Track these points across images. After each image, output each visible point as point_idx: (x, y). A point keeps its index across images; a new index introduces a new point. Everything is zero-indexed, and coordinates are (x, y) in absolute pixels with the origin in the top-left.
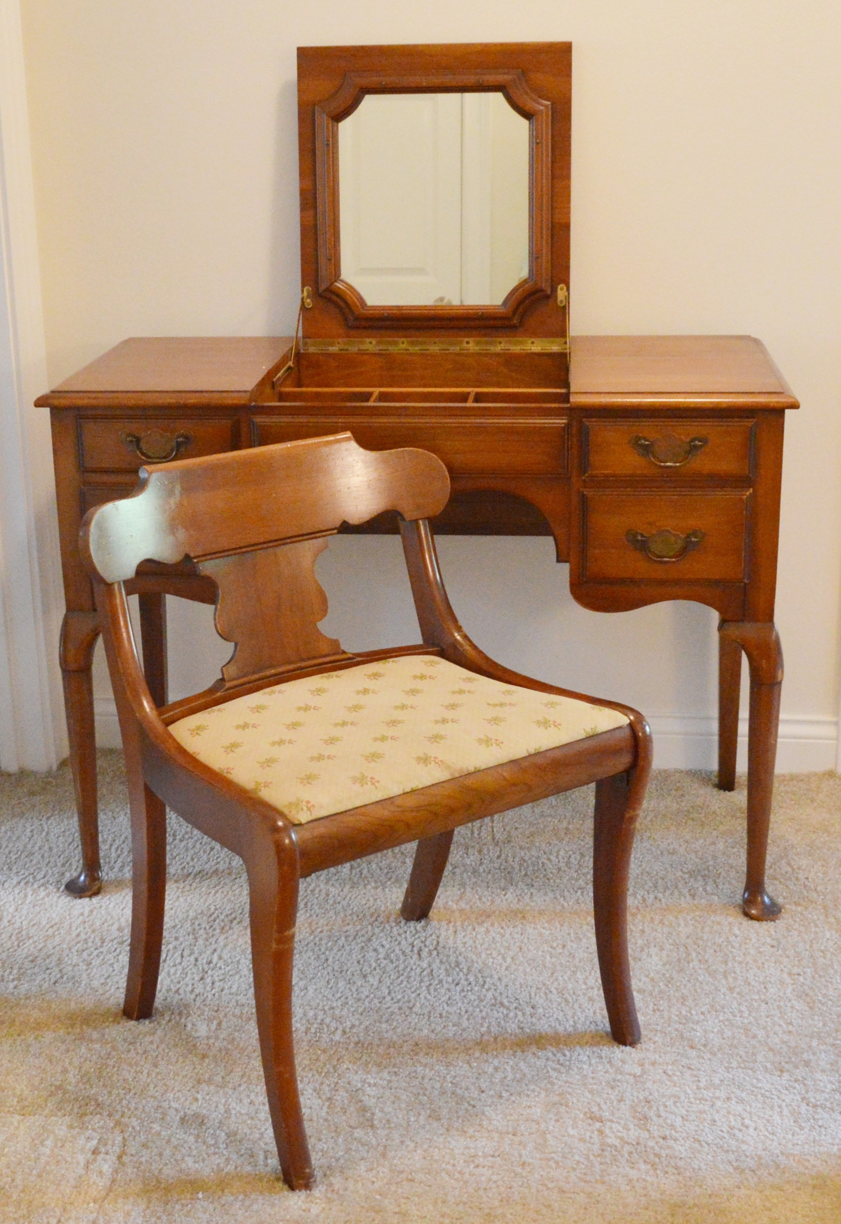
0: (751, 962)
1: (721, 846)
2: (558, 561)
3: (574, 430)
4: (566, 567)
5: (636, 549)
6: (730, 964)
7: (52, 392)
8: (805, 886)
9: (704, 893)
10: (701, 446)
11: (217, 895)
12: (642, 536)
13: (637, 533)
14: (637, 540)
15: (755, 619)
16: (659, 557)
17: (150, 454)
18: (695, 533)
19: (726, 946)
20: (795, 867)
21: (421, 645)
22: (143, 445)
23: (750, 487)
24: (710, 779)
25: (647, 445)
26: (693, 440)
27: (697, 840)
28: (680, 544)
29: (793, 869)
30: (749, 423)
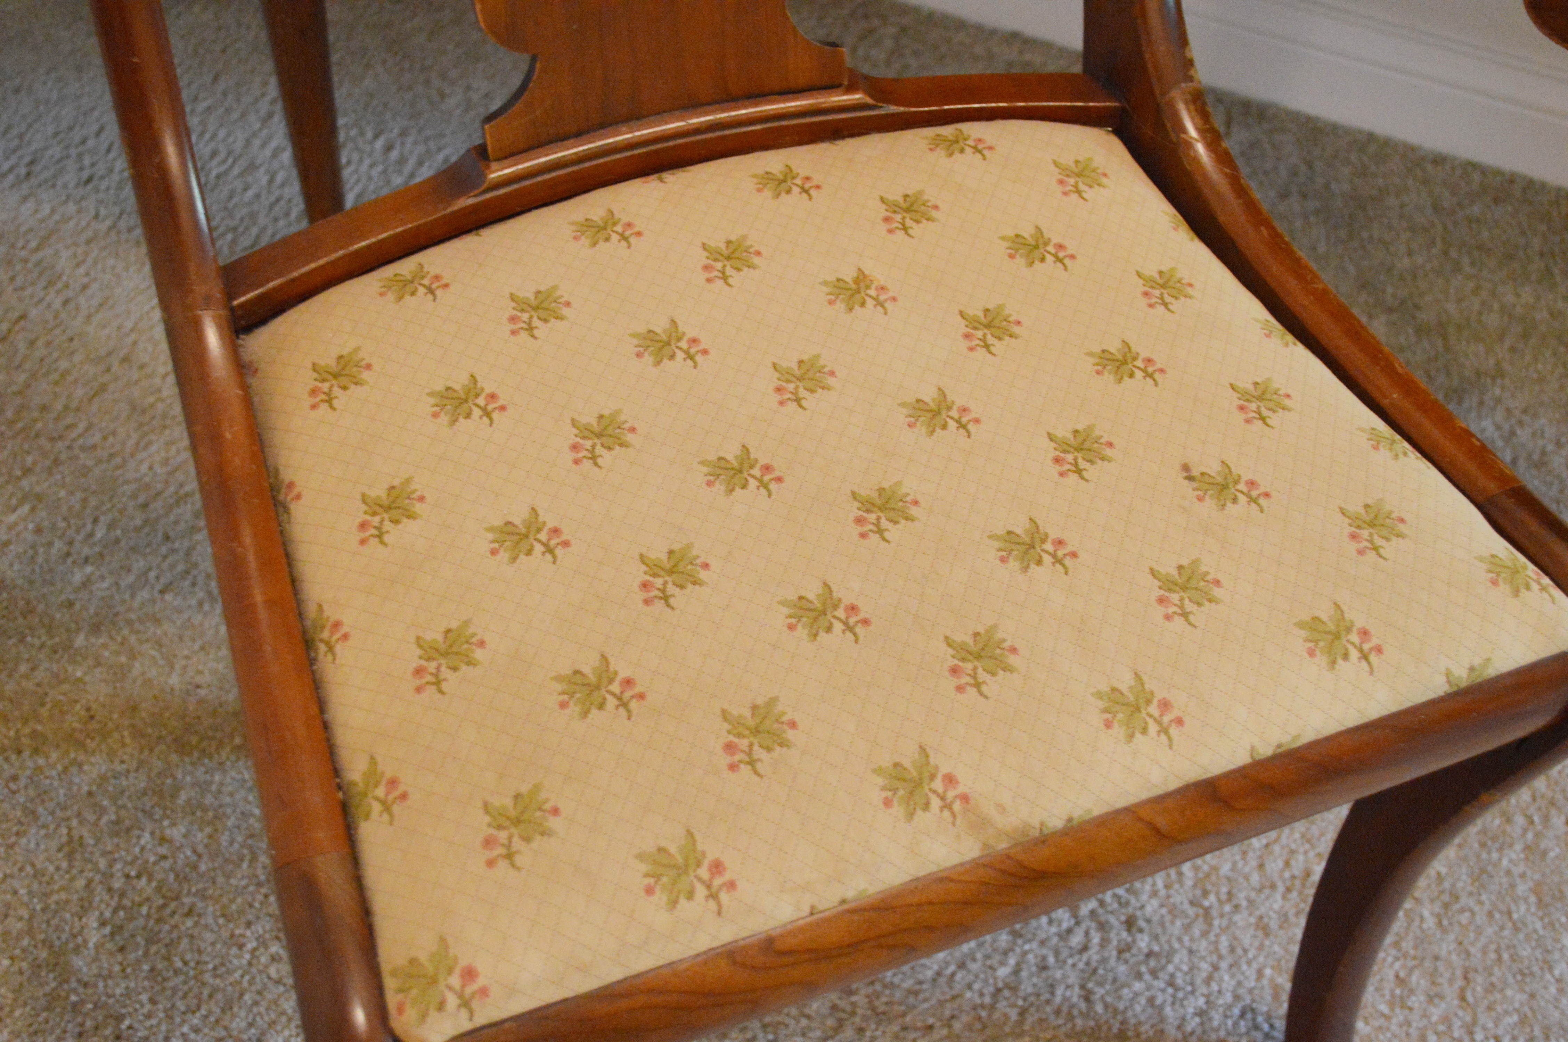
21: (1073, 78)
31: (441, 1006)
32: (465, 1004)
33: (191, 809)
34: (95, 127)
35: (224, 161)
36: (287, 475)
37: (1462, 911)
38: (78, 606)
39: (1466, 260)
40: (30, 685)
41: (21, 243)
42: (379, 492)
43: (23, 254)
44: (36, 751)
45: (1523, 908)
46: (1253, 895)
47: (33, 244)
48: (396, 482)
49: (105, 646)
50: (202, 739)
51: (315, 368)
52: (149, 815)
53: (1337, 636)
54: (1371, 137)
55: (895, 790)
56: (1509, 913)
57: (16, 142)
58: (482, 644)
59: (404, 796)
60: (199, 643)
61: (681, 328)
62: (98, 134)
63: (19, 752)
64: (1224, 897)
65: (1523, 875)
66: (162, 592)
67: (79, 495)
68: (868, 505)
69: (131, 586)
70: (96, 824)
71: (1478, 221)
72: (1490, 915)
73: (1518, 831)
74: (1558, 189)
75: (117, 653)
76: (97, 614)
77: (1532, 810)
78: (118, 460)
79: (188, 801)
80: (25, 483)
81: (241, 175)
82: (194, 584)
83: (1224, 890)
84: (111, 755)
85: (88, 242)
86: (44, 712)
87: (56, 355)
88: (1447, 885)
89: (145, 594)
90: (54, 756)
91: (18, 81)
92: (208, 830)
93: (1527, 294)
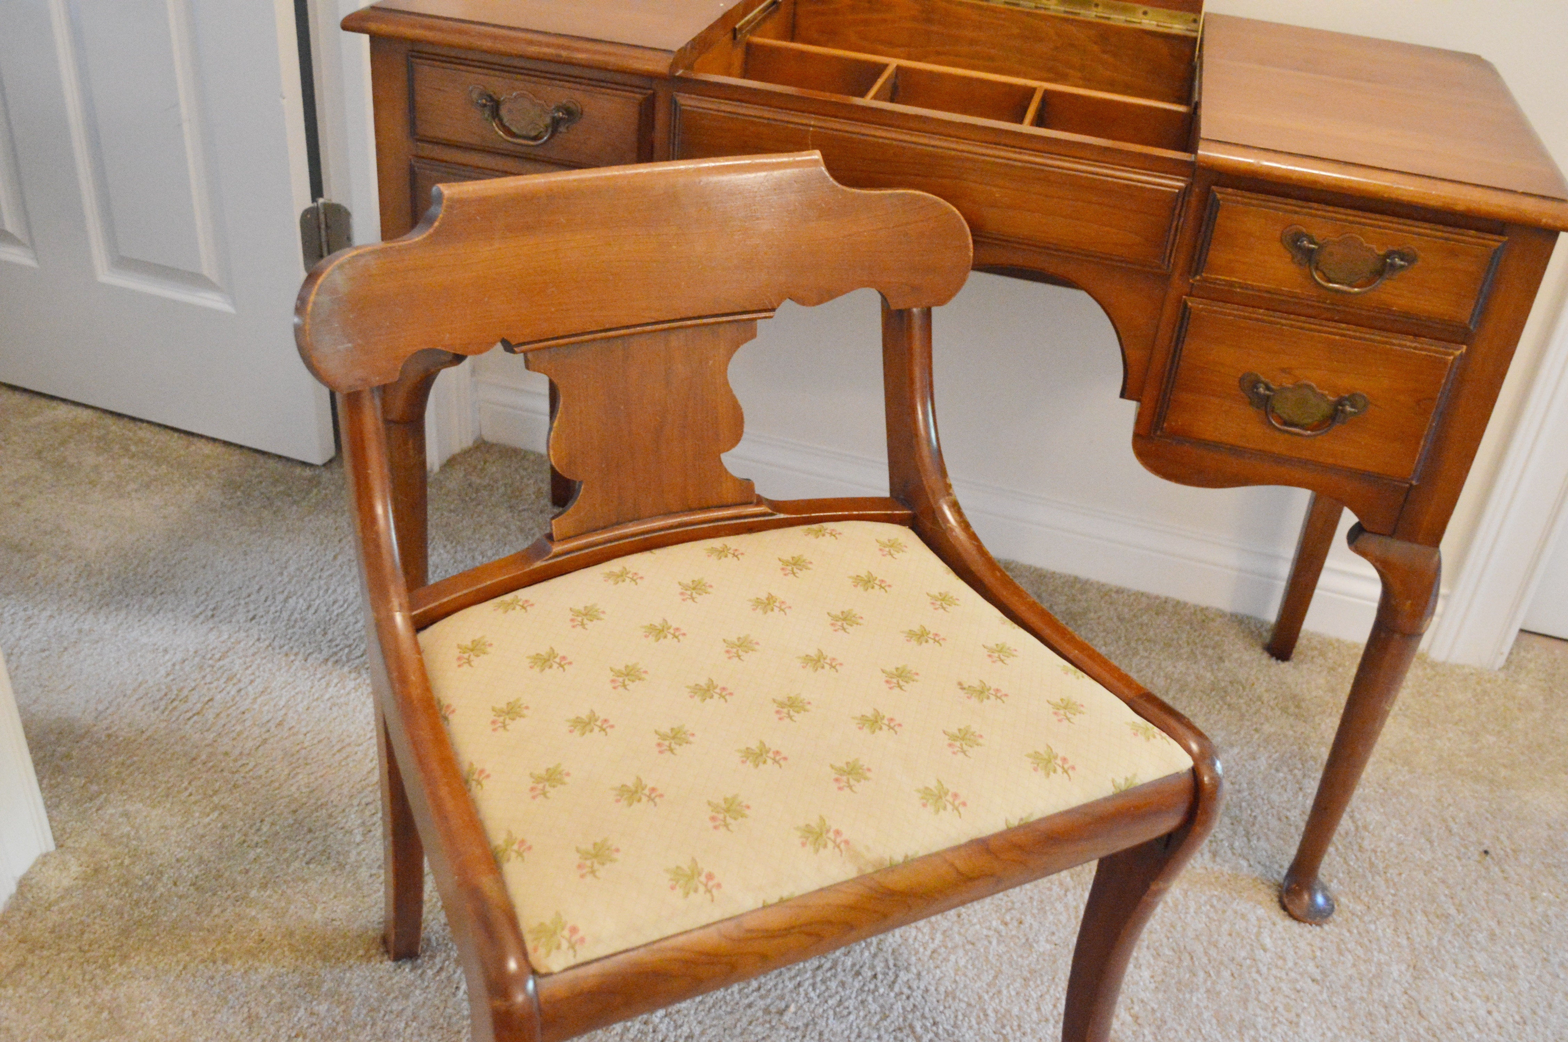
0: (1281, 1009)
1: (1263, 762)
2: (1122, 396)
3: (1194, 200)
4: (1131, 407)
5: (1251, 404)
6: (1250, 1006)
7: (373, 8)
8: (1372, 864)
9: (1229, 853)
10: (1402, 267)
12: (1268, 388)
13: (1258, 381)
14: (1258, 393)
15: (1410, 537)
16: (1285, 423)
17: (514, 129)
18: (1353, 399)
19: (1250, 967)
20: (1360, 823)
21: (885, 499)
22: (503, 112)
23: (1463, 343)
24: (1260, 635)
25: (1312, 250)
26: (1390, 254)
27: (1232, 745)
28: (1325, 409)
29: (1357, 828)
30: (1494, 242)
31: (558, 947)
32: (572, 947)
33: (331, 994)
34: (257, 587)
35: (341, 606)
36: (445, 702)
37: (1170, 1030)
38: (251, 873)
39: (1141, 647)
40: (221, 921)
41: (209, 656)
42: (502, 705)
43: (211, 662)
44: (226, 961)
45: (1208, 1026)
46: (1034, 1026)
47: (217, 656)
48: (512, 700)
49: (270, 897)
50: (337, 952)
51: (459, 646)
52: (303, 998)
53: (1049, 761)
54: (1076, 579)
55: (807, 838)
56: (1200, 1030)
57: (203, 598)
58: (568, 774)
59: (530, 848)
60: (333, 894)
61: (669, 623)
62: (259, 591)
63: (214, 962)
64: (1015, 1028)
65: (1206, 1007)
66: (308, 863)
67: (251, 805)
68: (782, 705)
69: (286, 860)
70: (267, 1005)
71: (1147, 625)
72: (1188, 1031)
73: (1201, 980)
74: (1195, 606)
75: (279, 900)
76: (264, 877)
77: (1209, 968)
78: (277, 784)
79: (329, 989)
80: (216, 799)
81: (353, 613)
82: (329, 858)
83: (1015, 1023)
84: (276, 963)
85: (253, 655)
86: (231, 937)
87: (233, 722)
88: (1158, 1015)
89: (296, 864)
90: (238, 963)
91: (204, 562)
92: (343, 1007)
93: (1181, 666)
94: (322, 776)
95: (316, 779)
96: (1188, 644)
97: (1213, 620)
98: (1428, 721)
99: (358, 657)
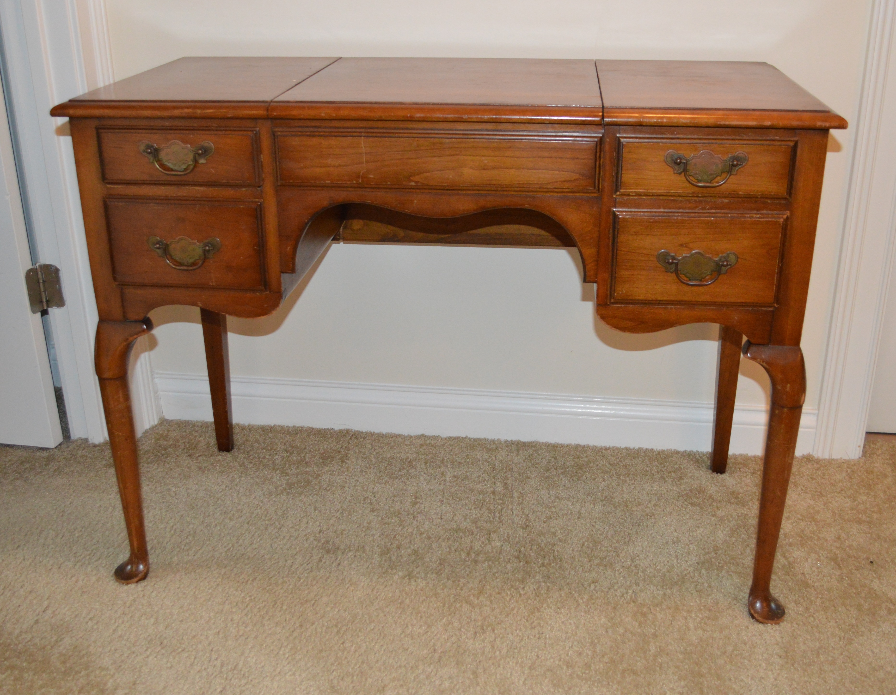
3: (607, 144)
5: (666, 270)
7: (70, 101)
10: (739, 166)
11: (255, 584)
12: (674, 259)
13: (668, 255)
15: (781, 342)
17: (170, 165)
18: (728, 257)
20: (789, 559)
22: (162, 156)
23: (786, 209)
24: (703, 461)
25: (684, 164)
26: (731, 159)
28: (712, 266)
30: (791, 142)
94: (81, 637)
95: (77, 640)
96: (658, 472)
97: (672, 457)
98: (821, 494)
99: (97, 560)
